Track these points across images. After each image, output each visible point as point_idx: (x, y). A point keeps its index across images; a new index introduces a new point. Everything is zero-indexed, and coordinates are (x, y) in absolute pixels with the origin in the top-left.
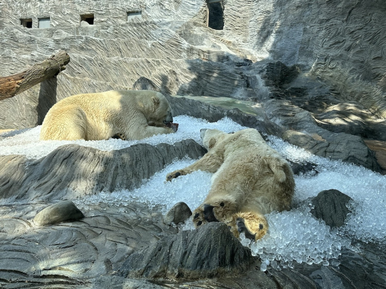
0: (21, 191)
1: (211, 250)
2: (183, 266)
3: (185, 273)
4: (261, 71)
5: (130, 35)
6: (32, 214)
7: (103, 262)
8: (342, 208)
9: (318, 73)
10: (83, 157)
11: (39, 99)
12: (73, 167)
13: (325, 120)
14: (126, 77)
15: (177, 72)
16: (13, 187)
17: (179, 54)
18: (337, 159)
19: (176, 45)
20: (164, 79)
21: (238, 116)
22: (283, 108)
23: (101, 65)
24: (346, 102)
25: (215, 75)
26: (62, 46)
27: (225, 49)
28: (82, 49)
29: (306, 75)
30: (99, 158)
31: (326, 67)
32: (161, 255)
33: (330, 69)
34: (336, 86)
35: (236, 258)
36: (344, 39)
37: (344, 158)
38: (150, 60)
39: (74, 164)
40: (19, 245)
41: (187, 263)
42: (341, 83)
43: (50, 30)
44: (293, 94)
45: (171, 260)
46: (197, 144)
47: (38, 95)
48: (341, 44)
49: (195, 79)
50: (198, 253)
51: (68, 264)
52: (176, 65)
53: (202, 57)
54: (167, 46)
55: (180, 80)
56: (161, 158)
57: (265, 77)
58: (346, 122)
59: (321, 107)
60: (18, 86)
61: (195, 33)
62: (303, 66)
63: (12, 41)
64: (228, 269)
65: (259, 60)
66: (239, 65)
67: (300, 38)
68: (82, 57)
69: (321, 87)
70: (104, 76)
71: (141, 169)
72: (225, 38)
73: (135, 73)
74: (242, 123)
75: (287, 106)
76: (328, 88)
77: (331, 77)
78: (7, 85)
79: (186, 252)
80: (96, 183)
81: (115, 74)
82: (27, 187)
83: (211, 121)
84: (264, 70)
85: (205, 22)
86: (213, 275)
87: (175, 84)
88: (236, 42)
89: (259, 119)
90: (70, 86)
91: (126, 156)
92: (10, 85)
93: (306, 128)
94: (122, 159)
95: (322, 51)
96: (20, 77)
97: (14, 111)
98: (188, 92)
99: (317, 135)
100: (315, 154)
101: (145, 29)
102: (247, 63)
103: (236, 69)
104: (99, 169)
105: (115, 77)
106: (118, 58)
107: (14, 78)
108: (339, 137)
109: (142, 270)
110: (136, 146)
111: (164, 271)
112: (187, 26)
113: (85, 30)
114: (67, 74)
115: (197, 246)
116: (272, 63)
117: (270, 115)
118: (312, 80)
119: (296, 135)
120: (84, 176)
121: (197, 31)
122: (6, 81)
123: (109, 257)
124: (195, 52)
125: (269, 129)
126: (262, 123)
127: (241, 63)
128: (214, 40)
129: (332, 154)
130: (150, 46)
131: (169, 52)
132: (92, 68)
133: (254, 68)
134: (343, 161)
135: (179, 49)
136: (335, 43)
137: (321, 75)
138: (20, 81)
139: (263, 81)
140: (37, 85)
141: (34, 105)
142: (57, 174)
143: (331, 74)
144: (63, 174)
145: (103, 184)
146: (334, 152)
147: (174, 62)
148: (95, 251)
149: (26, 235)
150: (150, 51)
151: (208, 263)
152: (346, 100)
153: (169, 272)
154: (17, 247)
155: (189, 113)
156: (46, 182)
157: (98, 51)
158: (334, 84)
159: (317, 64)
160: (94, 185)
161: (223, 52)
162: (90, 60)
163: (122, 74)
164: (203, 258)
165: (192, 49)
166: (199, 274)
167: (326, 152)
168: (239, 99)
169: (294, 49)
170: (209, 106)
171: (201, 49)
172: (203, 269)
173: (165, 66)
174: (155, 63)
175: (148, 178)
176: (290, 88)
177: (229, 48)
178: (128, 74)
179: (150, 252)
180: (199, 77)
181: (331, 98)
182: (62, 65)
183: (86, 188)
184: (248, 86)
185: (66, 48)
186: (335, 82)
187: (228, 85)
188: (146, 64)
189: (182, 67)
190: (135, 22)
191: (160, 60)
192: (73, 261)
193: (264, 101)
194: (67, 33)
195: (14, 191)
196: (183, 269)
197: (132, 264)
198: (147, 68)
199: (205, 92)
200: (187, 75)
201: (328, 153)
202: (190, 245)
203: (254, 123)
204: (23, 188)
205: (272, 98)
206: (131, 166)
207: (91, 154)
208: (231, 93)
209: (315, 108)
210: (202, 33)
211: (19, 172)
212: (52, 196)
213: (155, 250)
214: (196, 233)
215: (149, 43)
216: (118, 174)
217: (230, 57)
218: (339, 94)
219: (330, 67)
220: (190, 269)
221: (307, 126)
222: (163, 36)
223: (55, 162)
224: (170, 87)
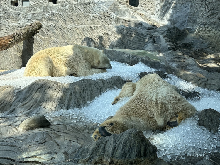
0: (12, 108)
1: (131, 147)
2: (113, 157)
3: (115, 161)
4: (163, 33)
5: (79, 11)
6: (18, 123)
7: (63, 153)
8: (216, 121)
9: (200, 34)
10: (50, 87)
11: (23, 51)
12: (44, 93)
13: (205, 64)
14: (77, 37)
15: (109, 34)
16: (6, 106)
17: (110, 22)
18: (213, 89)
19: (108, 16)
20: (101, 38)
21: (148, 61)
22: (177, 57)
23: (61, 30)
24: (218, 52)
25: (133, 35)
26: (37, 18)
27: (140, 19)
28: (49, 19)
29: (193, 35)
30: (60, 88)
31: (205, 30)
32: (99, 149)
33: (208, 31)
34: (212, 42)
35: (148, 152)
36: (217, 11)
37: (217, 89)
38: (92, 26)
39: (44, 91)
40: (10, 142)
41: (116, 154)
42: (215, 40)
43: (30, 7)
44: (184, 47)
45: (106, 153)
46: (122, 79)
47: (22, 48)
48: (215, 15)
49: (120, 38)
50: (123, 148)
51: (41, 154)
52: (108, 29)
53: (125, 24)
54: (103, 17)
55: (111, 39)
56: (99, 88)
57: (166, 37)
58: (219, 65)
59: (203, 56)
60: (10, 43)
61: (120, 9)
62: (190, 29)
63: (6, 15)
64: (142, 159)
65: (161, 26)
66: (149, 29)
67: (188, 11)
68: (49, 25)
69: (202, 43)
70: (63, 36)
71: (86, 95)
72: (139, 11)
73: (82, 34)
74: (151, 66)
75: (180, 55)
76: (207, 43)
77: (209, 36)
78: (3, 42)
79: (115, 148)
80: (58, 104)
81: (70, 35)
82: (15, 105)
83: (131, 65)
84: (165, 32)
85: (127, 2)
86: (133, 163)
87: (107, 41)
88: (147, 14)
89: (162, 64)
90: (42, 43)
91: (77, 87)
92: (5, 42)
93: (193, 69)
94: (74, 88)
95: (203, 20)
96: (11, 37)
97: (7, 58)
98: (116, 47)
99: (199, 74)
100: (199, 86)
101: (89, 7)
102: (154, 28)
103: (147, 31)
104: (60, 95)
105: (70, 37)
106: (72, 25)
107: (7, 38)
108: (214, 75)
109: (88, 159)
110: (83, 80)
111: (101, 160)
112: (116, 5)
113: (51, 8)
114: (40, 36)
115: (122, 144)
116: (170, 27)
117: (169, 61)
118: (196, 38)
119: (186, 74)
120: (51, 99)
121: (122, 7)
122: (2, 40)
123: (66, 150)
124: (120, 21)
125: (168, 70)
126: (164, 66)
127: (150, 28)
128: (133, 13)
129: (210, 86)
130: (92, 17)
131: (104, 21)
132: (55, 31)
133: (158, 31)
134: (217, 91)
135: (110, 19)
136: (211, 15)
137: (202, 35)
138: (11, 40)
139: (165, 39)
140: (21, 42)
141: (20, 55)
142: (34, 98)
143: (208, 35)
144: (38, 98)
145: (62, 105)
146: (211, 84)
147: (107, 28)
148: (58, 146)
149: (15, 136)
150: (92, 20)
151: (129, 155)
152: (218, 51)
153: (105, 160)
154: (9, 144)
155: (117, 59)
156: (27, 103)
157: (59, 21)
158: (210, 41)
159: (200, 28)
160: (57, 105)
161: (139, 21)
162: (54, 27)
163: (74, 36)
164: (126, 152)
165: (118, 19)
166: (124, 162)
167: (205, 85)
168: (149, 51)
169: (185, 18)
170: (130, 55)
171: (124, 19)
172: (126, 159)
173: (101, 30)
174: (95, 28)
175: (91, 101)
176: (182, 43)
177: (142, 18)
178: (78, 35)
179: (92, 147)
180: (123, 37)
181: (209, 49)
182: (37, 30)
183: (52, 107)
184: (154, 42)
185: (39, 19)
186: (211, 39)
187: (141, 42)
188: (89, 29)
189: (112, 30)
190: (82, 2)
191: (98, 26)
192: (44, 152)
193: (165, 52)
194: (40, 10)
195: (7, 108)
196: (114, 158)
197: (81, 155)
198: (90, 31)
199: (127, 47)
200: (115, 35)
201: (207, 86)
202: (118, 143)
203: (158, 66)
204: (12, 106)
205: (170, 50)
206: (80, 93)
207: (55, 85)
208: (144, 47)
209: (198, 56)
210: (125, 9)
211: (10, 96)
212: (31, 111)
213: (96, 146)
214: (122, 136)
215: (91, 16)
216: (72, 98)
217: (143, 24)
218: (214, 47)
219: (208, 30)
220: (118, 158)
221: (193, 68)
222: (100, 11)
223: (33, 91)
224: (104, 43)
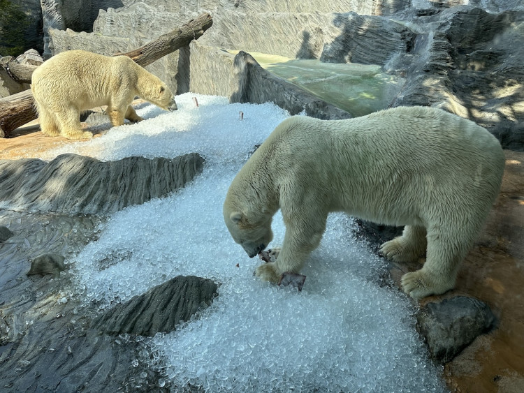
4: (443, 25)
11: (178, 68)
14: (273, 37)
15: (324, 31)
23: (251, 23)
38: (297, 15)
47: (177, 63)
52: (324, 22)
55: (324, 42)
57: (441, 36)
66: (422, 13)
68: (236, 15)
70: (254, 36)
73: (282, 32)
81: (263, 33)
84: (447, 23)
87: (321, 46)
96: (138, 52)
98: (331, 58)
102: (436, 9)
105: (263, 38)
107: (131, 55)
127: (426, 11)
133: (438, 19)
138: (137, 57)
139: (435, 42)
141: (174, 74)
156: (35, 191)
162: (242, 18)
163: (269, 34)
173: (311, 24)
174: (303, 19)
178: (275, 33)
182: (198, 30)
184: (409, 49)
187: (383, 48)
188: (294, 21)
191: (307, 15)
193: (413, 75)
200: (333, 35)
205: (428, 72)
208: (385, 59)
216: (98, 189)
217: (413, 1)
224: (315, 50)
